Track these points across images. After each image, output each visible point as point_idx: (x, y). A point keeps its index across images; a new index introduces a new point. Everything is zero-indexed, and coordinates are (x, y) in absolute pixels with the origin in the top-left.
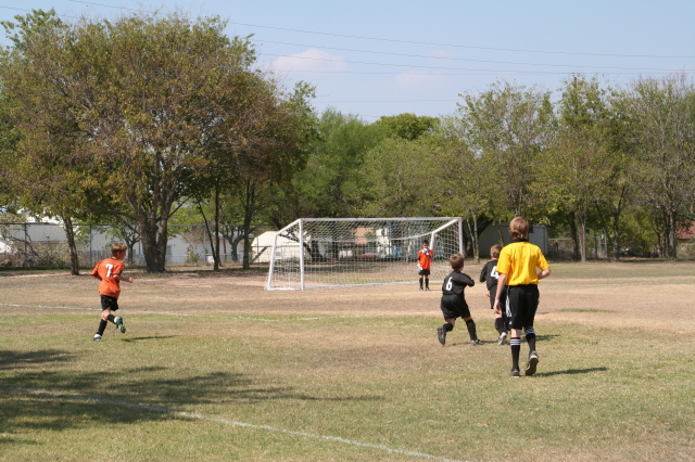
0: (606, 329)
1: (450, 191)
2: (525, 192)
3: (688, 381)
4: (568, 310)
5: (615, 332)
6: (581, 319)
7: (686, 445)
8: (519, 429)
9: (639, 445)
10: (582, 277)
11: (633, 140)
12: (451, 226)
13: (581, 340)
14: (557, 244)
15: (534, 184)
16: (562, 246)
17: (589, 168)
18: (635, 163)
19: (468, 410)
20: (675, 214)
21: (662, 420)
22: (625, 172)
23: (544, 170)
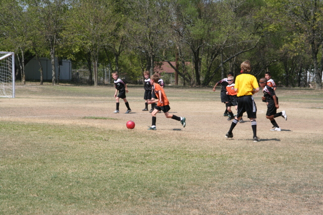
0: (113, 131)
1: (4, 34)
2: (58, 37)
3: (165, 165)
4: (88, 118)
5: (118, 132)
6: (96, 124)
7: (166, 206)
8: (59, 198)
9: (137, 207)
10: (95, 96)
11: (129, 6)
12: (6, 58)
13: (97, 138)
14: (78, 74)
15: (63, 32)
16: (81, 75)
17: (100, 23)
18: (130, 21)
19: (23, 185)
20: (154, 56)
21: (151, 190)
22: (124, 28)
23: (71, 23)
